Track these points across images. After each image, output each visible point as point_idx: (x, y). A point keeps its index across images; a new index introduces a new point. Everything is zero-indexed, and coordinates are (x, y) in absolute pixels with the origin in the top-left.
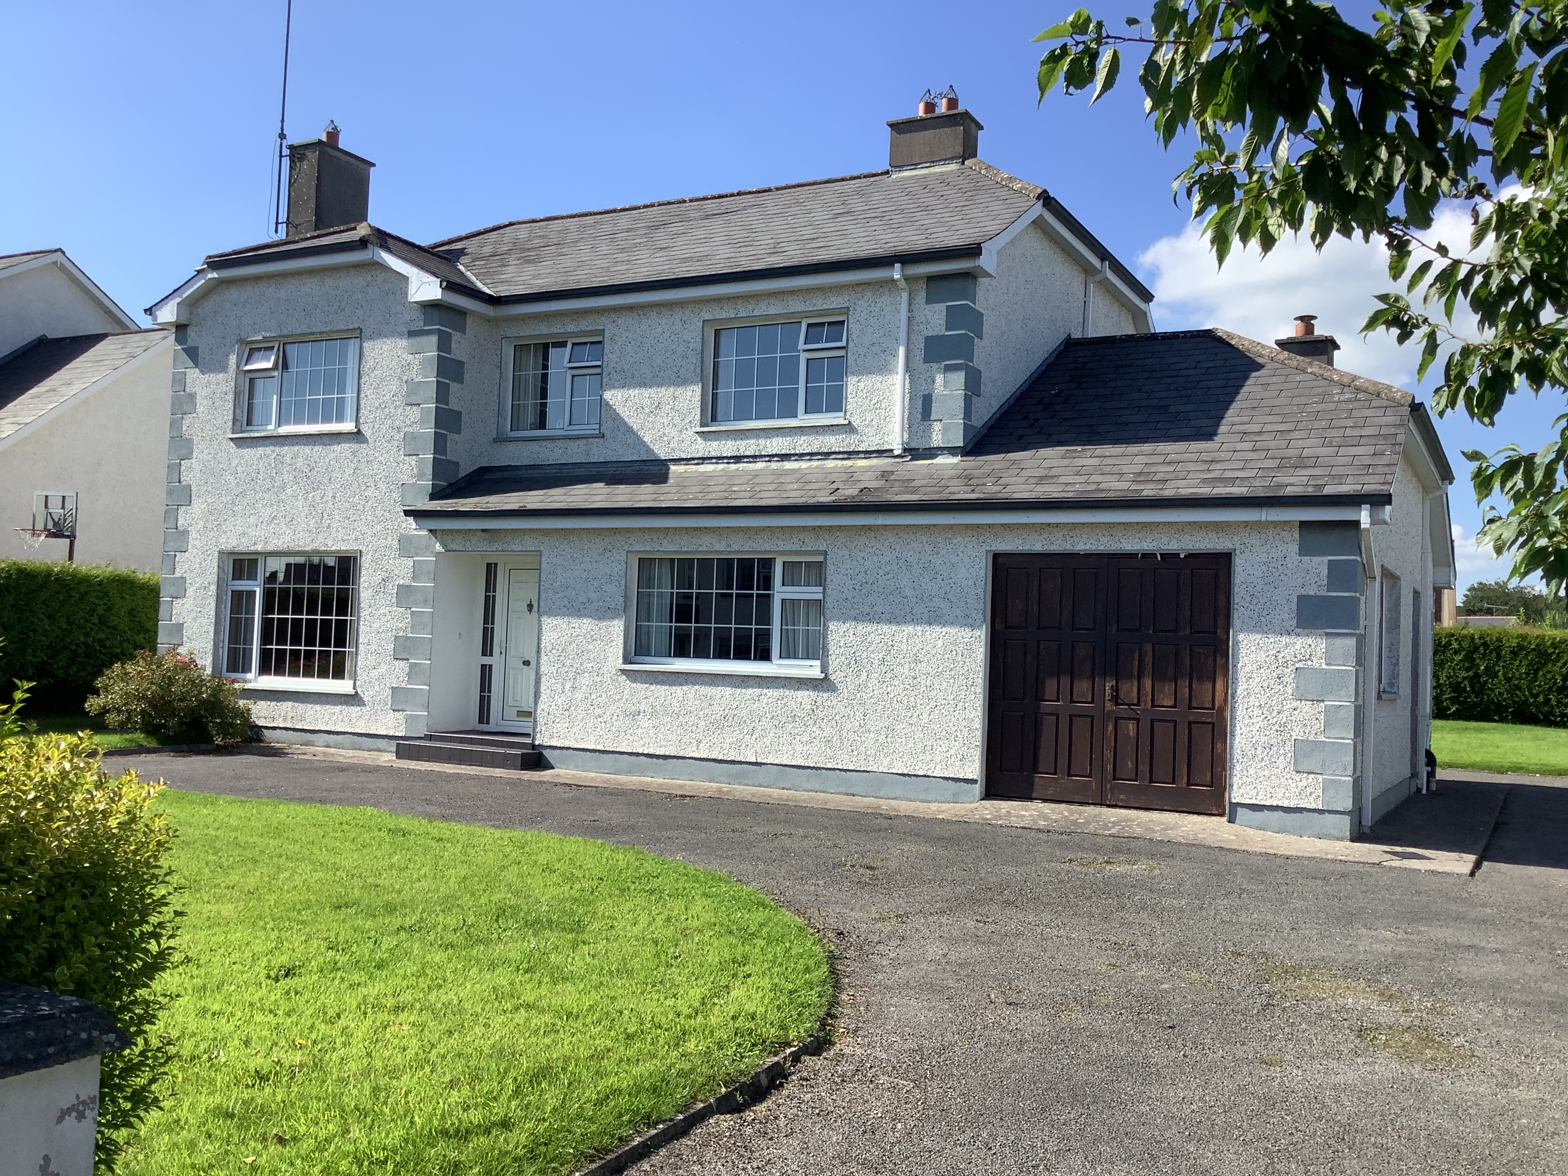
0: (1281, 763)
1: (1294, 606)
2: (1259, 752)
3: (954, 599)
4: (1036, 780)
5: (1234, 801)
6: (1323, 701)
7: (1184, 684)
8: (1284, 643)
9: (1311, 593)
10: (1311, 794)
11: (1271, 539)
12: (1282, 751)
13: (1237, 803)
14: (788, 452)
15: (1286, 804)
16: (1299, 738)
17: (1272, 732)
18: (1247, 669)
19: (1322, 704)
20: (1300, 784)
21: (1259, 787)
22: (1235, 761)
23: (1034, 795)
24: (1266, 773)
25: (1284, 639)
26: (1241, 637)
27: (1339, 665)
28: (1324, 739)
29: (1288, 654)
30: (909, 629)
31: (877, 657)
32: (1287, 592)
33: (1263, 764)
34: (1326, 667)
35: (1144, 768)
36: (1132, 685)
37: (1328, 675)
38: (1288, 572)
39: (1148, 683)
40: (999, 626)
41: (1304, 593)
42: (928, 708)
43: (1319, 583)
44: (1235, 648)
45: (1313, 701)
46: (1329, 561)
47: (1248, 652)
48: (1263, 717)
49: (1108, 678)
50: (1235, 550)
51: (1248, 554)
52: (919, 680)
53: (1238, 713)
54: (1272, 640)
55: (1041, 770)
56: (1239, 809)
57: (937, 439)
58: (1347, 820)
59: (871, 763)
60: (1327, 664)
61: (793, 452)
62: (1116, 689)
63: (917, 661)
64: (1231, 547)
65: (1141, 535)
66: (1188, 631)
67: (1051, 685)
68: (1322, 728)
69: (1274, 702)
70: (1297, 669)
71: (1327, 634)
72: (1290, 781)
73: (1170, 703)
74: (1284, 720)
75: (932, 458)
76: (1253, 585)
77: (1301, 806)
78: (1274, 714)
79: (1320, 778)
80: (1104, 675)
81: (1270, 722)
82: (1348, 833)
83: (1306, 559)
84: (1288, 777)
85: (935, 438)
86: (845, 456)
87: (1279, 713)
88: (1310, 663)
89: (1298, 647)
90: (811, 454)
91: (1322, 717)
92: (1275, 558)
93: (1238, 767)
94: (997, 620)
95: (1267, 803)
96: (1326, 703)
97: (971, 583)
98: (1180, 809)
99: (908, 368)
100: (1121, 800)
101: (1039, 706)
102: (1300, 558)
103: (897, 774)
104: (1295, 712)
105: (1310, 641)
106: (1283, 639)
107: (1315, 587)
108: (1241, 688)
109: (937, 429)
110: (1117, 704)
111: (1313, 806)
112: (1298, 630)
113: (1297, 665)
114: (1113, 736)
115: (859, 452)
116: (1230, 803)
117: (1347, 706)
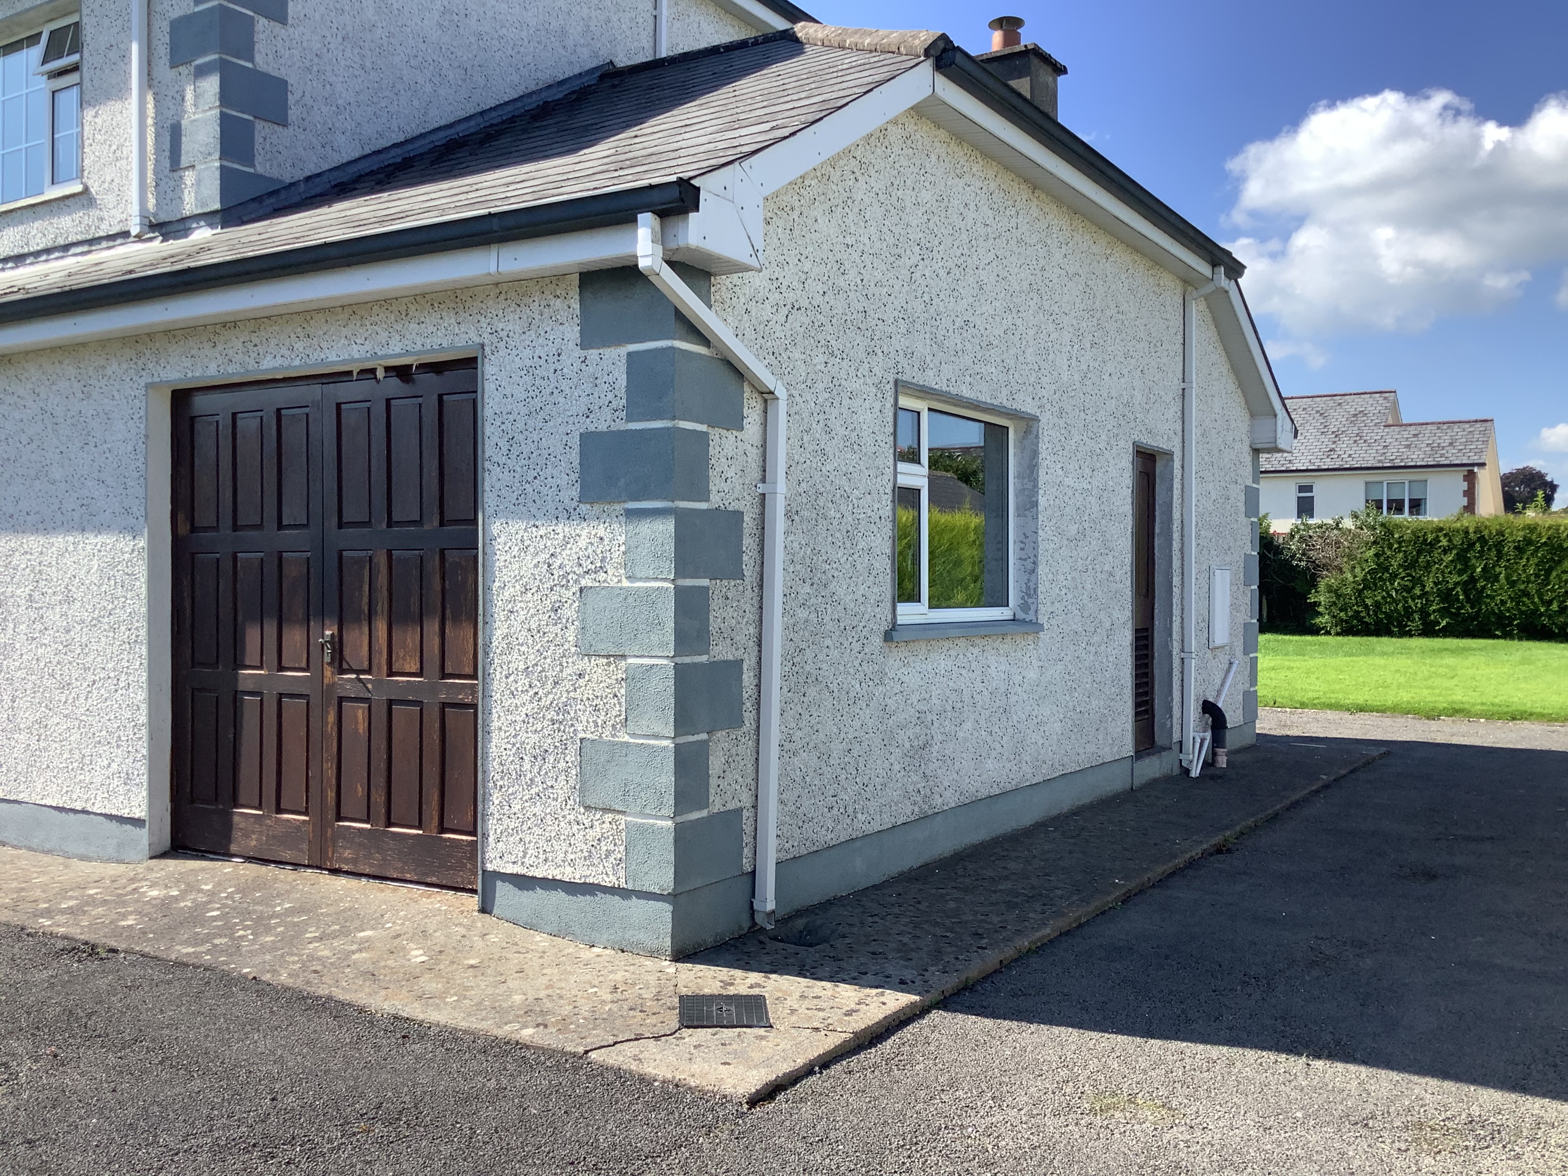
0: (562, 789)
1: (575, 456)
2: (527, 766)
3: (110, 481)
4: (236, 819)
5: (490, 867)
6: (624, 657)
7: (432, 627)
8: (561, 536)
9: (603, 427)
10: (608, 853)
11: (537, 317)
12: (562, 765)
13: (494, 872)
14: (21, 251)
15: (567, 874)
16: (589, 736)
17: (546, 723)
18: (507, 594)
19: (623, 664)
20: (591, 833)
21: (527, 840)
22: (491, 784)
23: (233, 848)
24: (538, 810)
25: (563, 529)
26: (496, 527)
27: (647, 579)
28: (627, 738)
29: (566, 558)
30: (59, 541)
31: (22, 592)
32: (563, 429)
33: (533, 791)
34: (626, 583)
35: (379, 798)
36: (361, 634)
37: (630, 600)
38: (565, 385)
39: (381, 627)
40: (184, 529)
41: (592, 428)
42: (85, 685)
43: (614, 404)
44: (488, 551)
45: (608, 656)
46: (629, 354)
47: (508, 557)
48: (531, 693)
49: (327, 622)
50: (483, 346)
51: (503, 352)
52: (72, 633)
53: (495, 685)
54: (542, 531)
55: (242, 800)
56: (499, 883)
57: (190, 205)
58: (665, 910)
59: (22, 787)
60: (629, 578)
61: (26, 250)
62: (338, 645)
63: (69, 600)
64: (477, 340)
65: (345, 331)
66: (436, 523)
67: (252, 636)
68: (623, 716)
69: (548, 660)
70: (581, 590)
71: (630, 514)
72: (575, 827)
73: (414, 667)
74: (564, 699)
75: (186, 236)
76: (511, 418)
77: (590, 880)
78: (549, 687)
79: (622, 819)
80: (322, 616)
81: (542, 703)
82: (668, 942)
83: (593, 353)
84: (572, 817)
85: (187, 200)
86: (85, 248)
87: (556, 683)
88: (602, 576)
89: (582, 543)
90: (48, 251)
91: (623, 691)
92: (544, 357)
93: (496, 797)
94: (181, 516)
95: (539, 873)
96: (630, 661)
97: (130, 448)
98: (429, 880)
99: (149, 79)
100: (347, 861)
101: (235, 677)
102: (583, 353)
103: (51, 807)
104: (582, 682)
105: (601, 531)
106: (559, 528)
107: (607, 413)
108: (498, 633)
109: (189, 183)
110: (342, 671)
111: (609, 881)
112: (584, 508)
113: (583, 583)
114: (335, 734)
115: (99, 240)
116: (484, 871)
117: (662, 667)
